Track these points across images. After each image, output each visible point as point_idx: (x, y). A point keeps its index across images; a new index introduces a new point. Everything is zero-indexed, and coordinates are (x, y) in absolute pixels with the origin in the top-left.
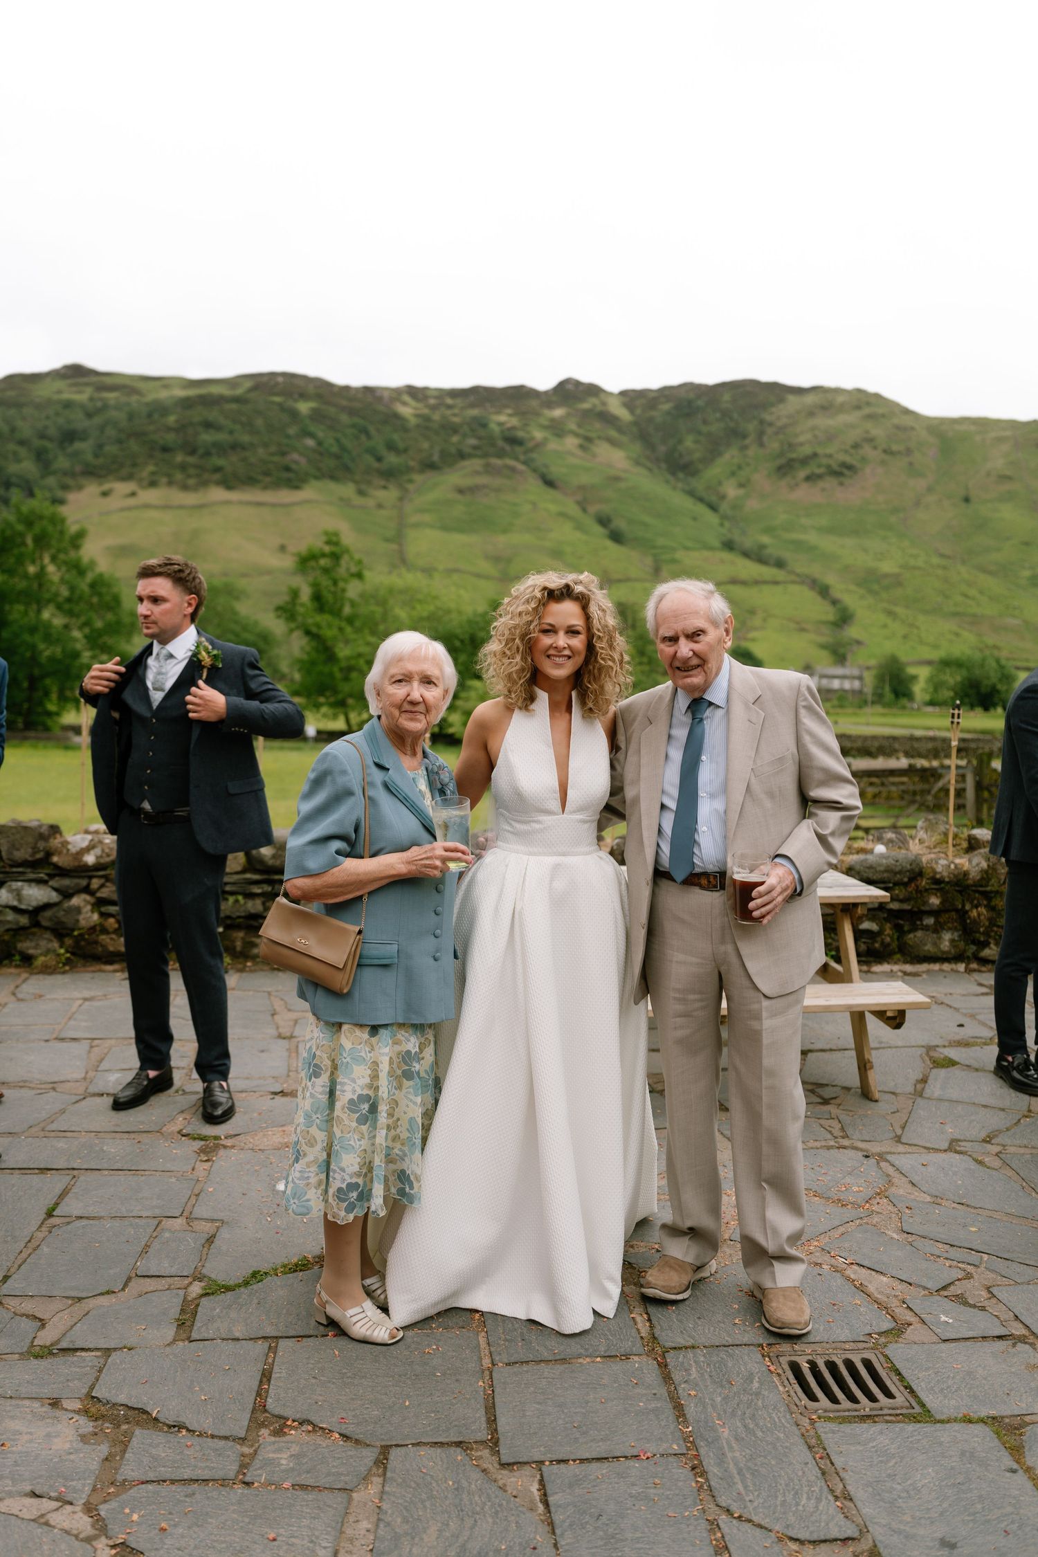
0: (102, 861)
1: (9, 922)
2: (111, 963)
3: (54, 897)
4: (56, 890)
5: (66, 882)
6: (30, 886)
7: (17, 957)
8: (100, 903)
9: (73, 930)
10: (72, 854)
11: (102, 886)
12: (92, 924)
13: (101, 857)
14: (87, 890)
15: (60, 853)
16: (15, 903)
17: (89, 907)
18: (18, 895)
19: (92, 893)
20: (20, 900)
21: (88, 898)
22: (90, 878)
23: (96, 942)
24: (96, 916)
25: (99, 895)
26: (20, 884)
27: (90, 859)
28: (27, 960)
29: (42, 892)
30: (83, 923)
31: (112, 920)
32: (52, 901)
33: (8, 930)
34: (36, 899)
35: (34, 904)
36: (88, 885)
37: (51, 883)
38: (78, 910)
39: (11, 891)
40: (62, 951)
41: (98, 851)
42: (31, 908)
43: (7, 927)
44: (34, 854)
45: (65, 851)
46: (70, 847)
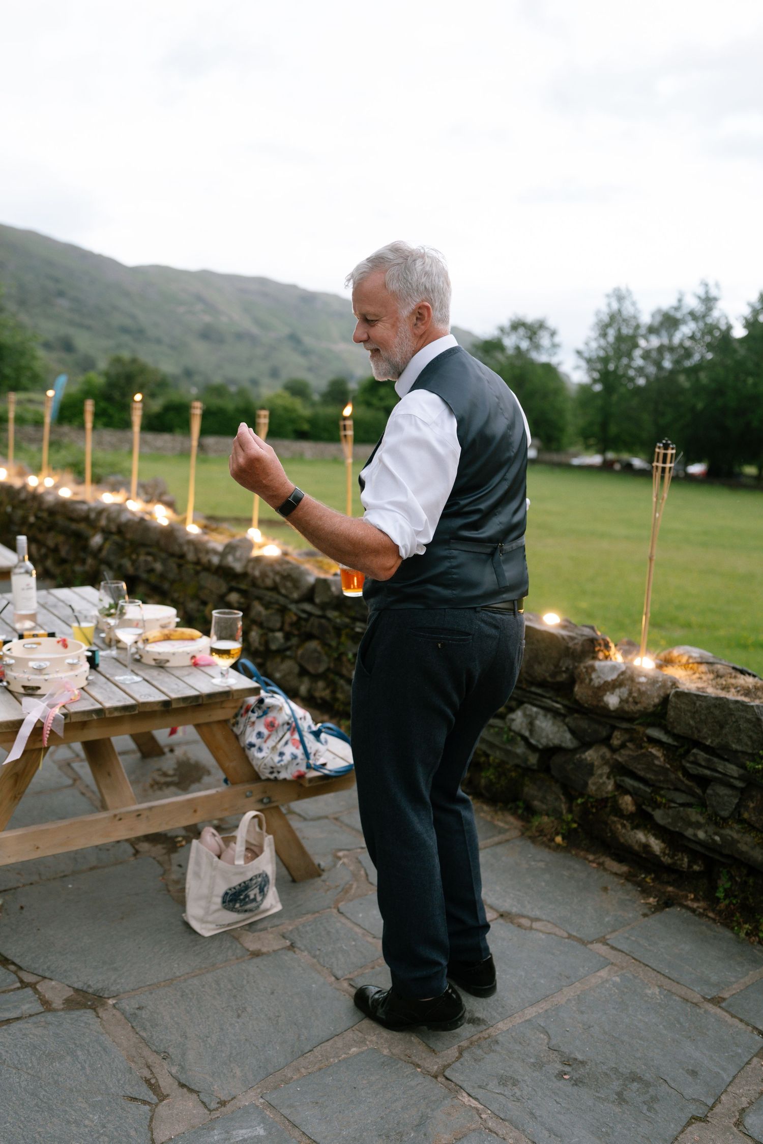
0: (626, 707)
1: (517, 756)
2: (620, 860)
3: (568, 740)
4: (572, 731)
5: (584, 724)
6: (545, 716)
7: (521, 804)
8: (619, 770)
9: (581, 795)
10: (593, 687)
11: (623, 746)
12: (605, 795)
13: (627, 701)
14: (606, 741)
15: (582, 682)
16: (527, 734)
17: (606, 769)
18: (531, 724)
19: (614, 750)
20: (531, 731)
21: (608, 755)
22: (614, 728)
23: (606, 824)
24: (610, 787)
25: (616, 756)
26: (535, 709)
27: (612, 700)
28: (528, 813)
29: (555, 729)
30: (592, 788)
31: (628, 799)
32: (563, 745)
33: (517, 766)
34: (547, 737)
35: (544, 741)
36: (609, 737)
37: (567, 720)
38: (590, 769)
39: (525, 715)
40: (570, 817)
41: (624, 691)
42: (540, 747)
43: (517, 761)
44: (553, 675)
45: (587, 681)
46: (594, 676)
